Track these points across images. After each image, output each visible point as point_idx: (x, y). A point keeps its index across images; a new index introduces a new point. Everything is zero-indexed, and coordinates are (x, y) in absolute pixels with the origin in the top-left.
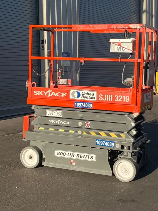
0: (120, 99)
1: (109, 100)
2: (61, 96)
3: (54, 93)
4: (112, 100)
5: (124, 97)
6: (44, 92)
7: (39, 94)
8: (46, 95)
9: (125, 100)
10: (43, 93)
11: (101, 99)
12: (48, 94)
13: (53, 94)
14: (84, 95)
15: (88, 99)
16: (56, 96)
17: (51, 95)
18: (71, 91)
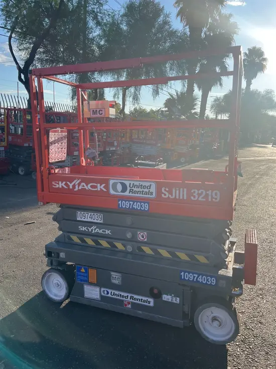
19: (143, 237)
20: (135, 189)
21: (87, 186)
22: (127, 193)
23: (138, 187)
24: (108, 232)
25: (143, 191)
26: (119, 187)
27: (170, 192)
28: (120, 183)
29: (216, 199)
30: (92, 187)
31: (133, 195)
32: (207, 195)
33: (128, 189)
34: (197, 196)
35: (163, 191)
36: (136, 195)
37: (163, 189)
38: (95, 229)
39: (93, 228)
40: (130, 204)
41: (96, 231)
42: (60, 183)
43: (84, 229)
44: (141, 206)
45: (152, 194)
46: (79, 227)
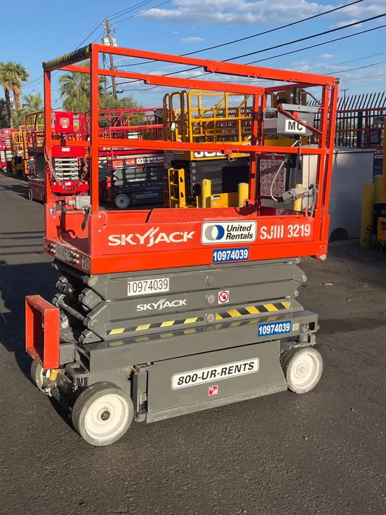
0: (296, 231)
1: (278, 237)
2: (181, 240)
3: (164, 235)
4: (282, 236)
5: (302, 227)
6: (138, 235)
7: (123, 244)
8: (142, 242)
9: (304, 232)
10: (134, 239)
11: (263, 236)
12: (147, 239)
13: (162, 238)
14: (231, 232)
15: (240, 240)
16: (168, 241)
17: (157, 242)
18: (205, 226)
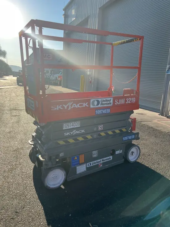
19: (101, 128)
20: (104, 103)
21: (77, 105)
22: (99, 106)
23: (105, 101)
24: (83, 131)
25: (107, 103)
26: (96, 103)
27: (118, 102)
28: (96, 100)
29: (134, 101)
30: (80, 105)
31: (103, 106)
32: (131, 100)
33: (100, 103)
34: (128, 101)
35: (116, 101)
36: (104, 106)
37: (116, 100)
38: (75, 132)
39: (74, 131)
40: (101, 111)
41: (76, 133)
42: (58, 106)
43: (68, 134)
44: (107, 111)
45: (111, 103)
46: (65, 134)
